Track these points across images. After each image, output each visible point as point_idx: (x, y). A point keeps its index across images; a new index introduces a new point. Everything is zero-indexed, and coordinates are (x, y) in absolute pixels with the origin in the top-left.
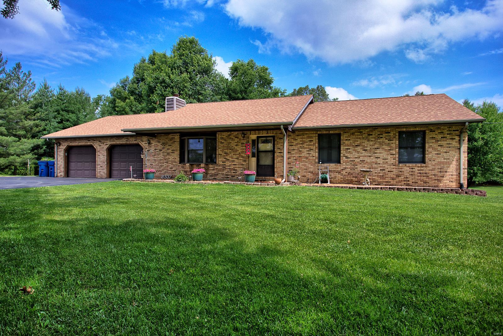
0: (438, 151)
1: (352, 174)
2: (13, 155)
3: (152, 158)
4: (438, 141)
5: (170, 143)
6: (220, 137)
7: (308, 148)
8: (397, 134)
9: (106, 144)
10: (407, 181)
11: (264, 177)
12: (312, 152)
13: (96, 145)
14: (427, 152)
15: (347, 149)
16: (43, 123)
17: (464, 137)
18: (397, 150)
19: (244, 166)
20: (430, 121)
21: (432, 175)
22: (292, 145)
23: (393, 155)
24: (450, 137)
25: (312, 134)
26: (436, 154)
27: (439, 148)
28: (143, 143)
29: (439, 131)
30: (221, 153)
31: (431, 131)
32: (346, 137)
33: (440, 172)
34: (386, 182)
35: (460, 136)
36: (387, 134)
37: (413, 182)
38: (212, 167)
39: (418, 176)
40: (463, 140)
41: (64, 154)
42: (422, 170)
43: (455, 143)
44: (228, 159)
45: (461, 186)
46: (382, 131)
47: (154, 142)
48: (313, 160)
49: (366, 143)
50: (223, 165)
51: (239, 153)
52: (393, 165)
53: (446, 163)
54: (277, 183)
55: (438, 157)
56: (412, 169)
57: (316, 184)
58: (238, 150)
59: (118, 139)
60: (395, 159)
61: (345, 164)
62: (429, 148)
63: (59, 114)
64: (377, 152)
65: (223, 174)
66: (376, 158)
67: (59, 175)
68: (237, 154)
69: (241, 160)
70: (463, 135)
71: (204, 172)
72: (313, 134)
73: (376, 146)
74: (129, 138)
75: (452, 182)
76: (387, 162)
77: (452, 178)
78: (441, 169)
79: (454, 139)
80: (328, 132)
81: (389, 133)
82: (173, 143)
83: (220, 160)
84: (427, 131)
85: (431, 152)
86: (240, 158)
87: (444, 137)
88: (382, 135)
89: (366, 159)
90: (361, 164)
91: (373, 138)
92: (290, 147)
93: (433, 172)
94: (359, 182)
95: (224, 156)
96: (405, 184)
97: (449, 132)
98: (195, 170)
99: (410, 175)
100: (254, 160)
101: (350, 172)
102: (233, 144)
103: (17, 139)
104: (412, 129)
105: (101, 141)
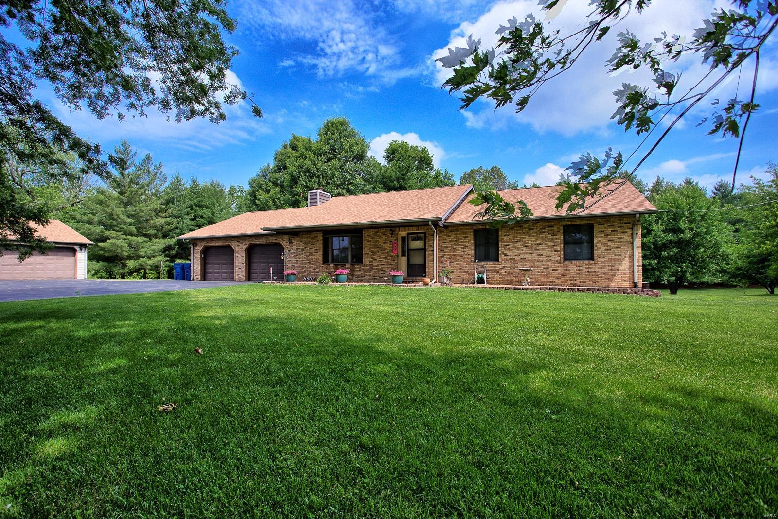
0: (608, 246)
1: (512, 274)
2: (144, 257)
3: (294, 259)
4: (608, 235)
5: (312, 241)
6: (366, 234)
7: (463, 245)
8: (562, 228)
10: (573, 280)
11: (414, 278)
12: (466, 250)
13: (235, 246)
14: (595, 248)
15: (506, 245)
16: (175, 221)
17: (638, 230)
18: (562, 246)
19: (392, 266)
20: (597, 213)
21: (601, 273)
22: (446, 242)
23: (557, 251)
24: (622, 231)
25: (466, 229)
26: (605, 250)
27: (609, 243)
28: (284, 242)
29: (609, 224)
30: (367, 251)
31: (600, 224)
32: (504, 232)
33: (611, 270)
34: (550, 282)
35: (632, 229)
36: (550, 228)
37: (580, 282)
38: (358, 268)
39: (586, 275)
40: (636, 234)
41: (201, 256)
42: (590, 268)
43: (626, 237)
44: (376, 258)
45: (635, 285)
46: (545, 225)
47: (295, 242)
48: (468, 258)
49: (527, 239)
50: (370, 265)
51: (388, 252)
52: (558, 263)
53: (618, 260)
54: (426, 284)
55: (609, 253)
56: (579, 267)
57: (472, 285)
58: (386, 249)
59: (258, 238)
60: (560, 256)
61: (503, 262)
62: (597, 243)
63: (192, 209)
64: (539, 248)
65: (370, 275)
66: (538, 255)
67: (195, 278)
68: (385, 253)
69: (389, 259)
70: (636, 228)
71: (349, 273)
72: (468, 229)
73: (538, 242)
74: (269, 237)
75: (625, 281)
76: (551, 260)
77: (625, 277)
78: (612, 266)
79: (626, 232)
80: (484, 227)
81: (553, 227)
82: (315, 242)
83: (366, 260)
84: (595, 225)
85: (600, 248)
86: (388, 257)
87: (614, 231)
88: (544, 229)
89: (527, 256)
90: (521, 262)
91: (533, 233)
93: (603, 271)
94: (520, 283)
95: (371, 255)
96: (571, 284)
97: (620, 225)
98: (338, 272)
99: (577, 273)
100: (404, 259)
101: (509, 272)
102: (381, 242)
103: (148, 239)
104: (578, 223)
105: (239, 241)
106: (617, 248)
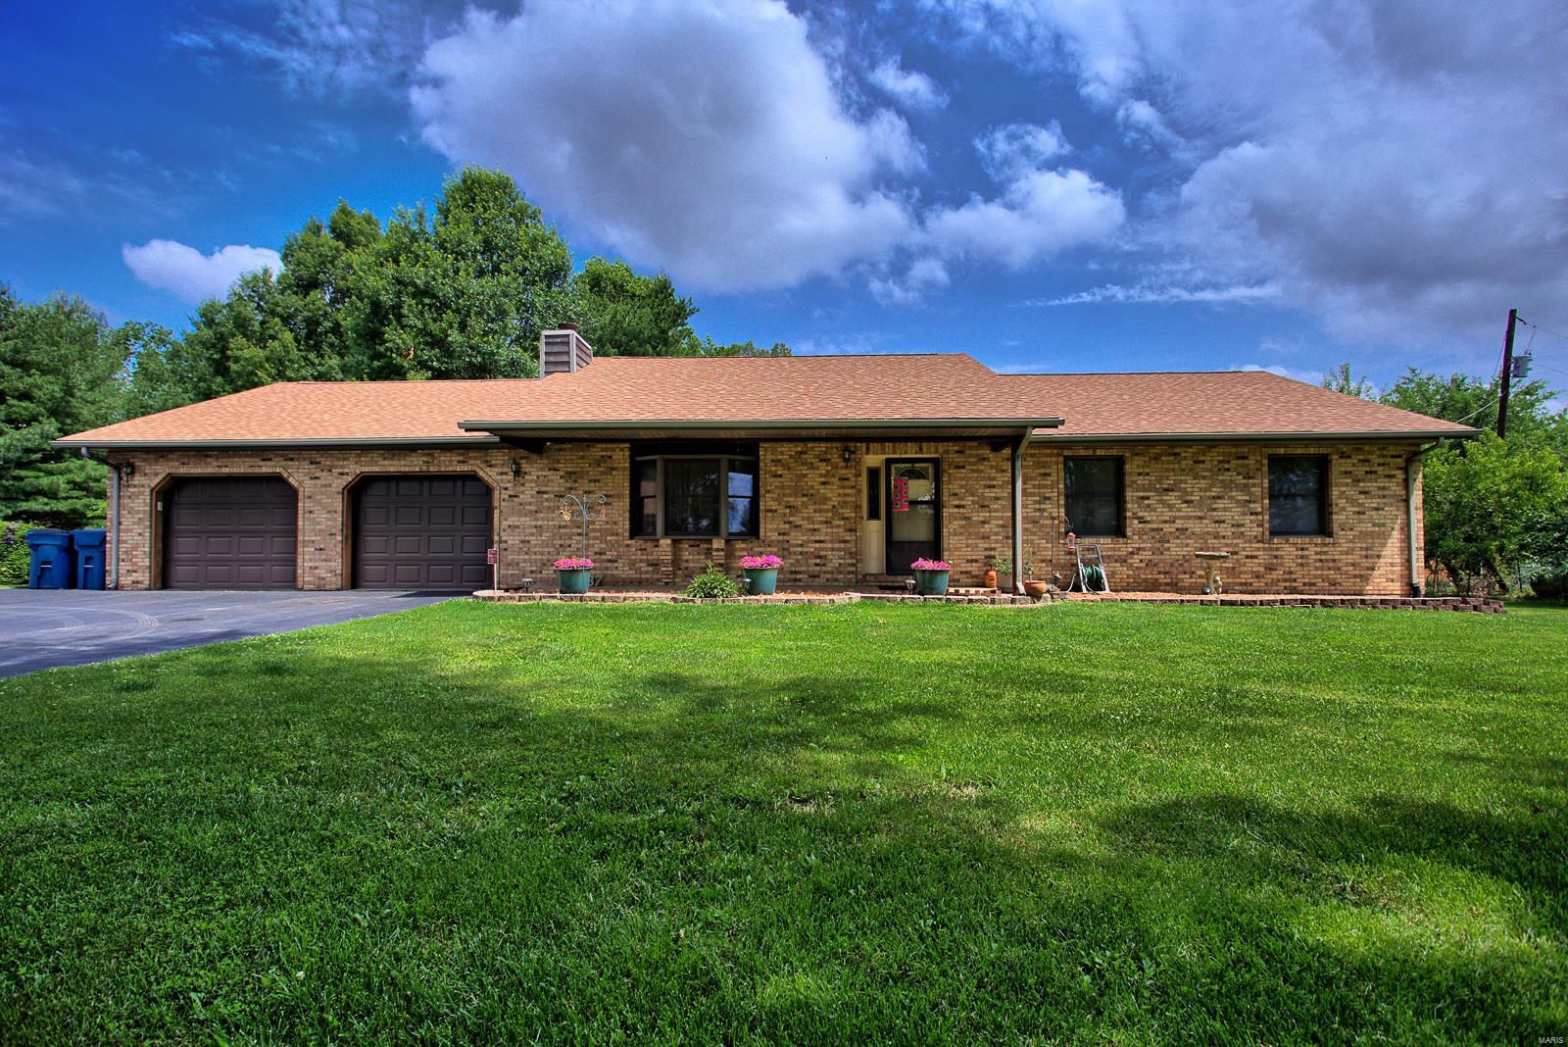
0: (1359, 505)
1: (1156, 565)
3: (526, 521)
4: (1358, 481)
5: (594, 472)
6: (769, 456)
7: (1039, 495)
8: (1265, 462)
9: (342, 474)
10: (1290, 580)
12: (1047, 506)
13: (298, 475)
14: (1334, 509)
15: (1143, 498)
17: (1415, 473)
18: (1266, 501)
19: (848, 545)
21: (1347, 565)
22: (994, 487)
23: (1257, 514)
24: (1385, 473)
25: (1046, 455)
26: (1355, 513)
27: (1362, 499)
28: (493, 471)
29: (1361, 457)
30: (773, 505)
31: (1343, 456)
32: (1138, 467)
33: (1366, 557)
34: (1242, 584)
35: (1406, 470)
36: (1240, 462)
37: (1304, 584)
38: (743, 549)
39: (1317, 569)
40: (1414, 481)
41: (152, 505)
42: (1326, 553)
43: (1395, 488)
44: (798, 523)
45: (1414, 590)
46: (1229, 454)
47: (534, 469)
48: (1051, 526)
49: (1190, 483)
50: (783, 541)
51: (834, 506)
52: (1258, 542)
53: (1378, 535)
55: (1361, 521)
56: (1302, 549)
57: (1079, 595)
58: (830, 500)
59: (394, 455)
60: (1262, 526)
61: (1137, 539)
62: (1338, 497)
64: (1217, 506)
66: (1217, 522)
67: (125, 580)
68: (827, 511)
69: (838, 526)
70: (1413, 467)
72: (1051, 455)
73: (1216, 491)
74: (437, 453)
75: (1392, 581)
76: (1242, 533)
77: (1393, 572)
78: (1367, 549)
79: (1394, 476)
80: (1091, 452)
81: (1246, 458)
82: (605, 473)
83: (770, 528)
84: (1335, 457)
85: (1344, 509)
86: (836, 522)
87: (1371, 472)
88: (1229, 462)
89: (1190, 524)
90: (1177, 538)
91: (1206, 470)
92: (987, 490)
93: (1350, 558)
95: (785, 514)
96: (1285, 588)
97: (1381, 461)
100: (876, 529)
101: (1150, 561)
104: (1299, 451)
105: (319, 463)
106: (1377, 509)
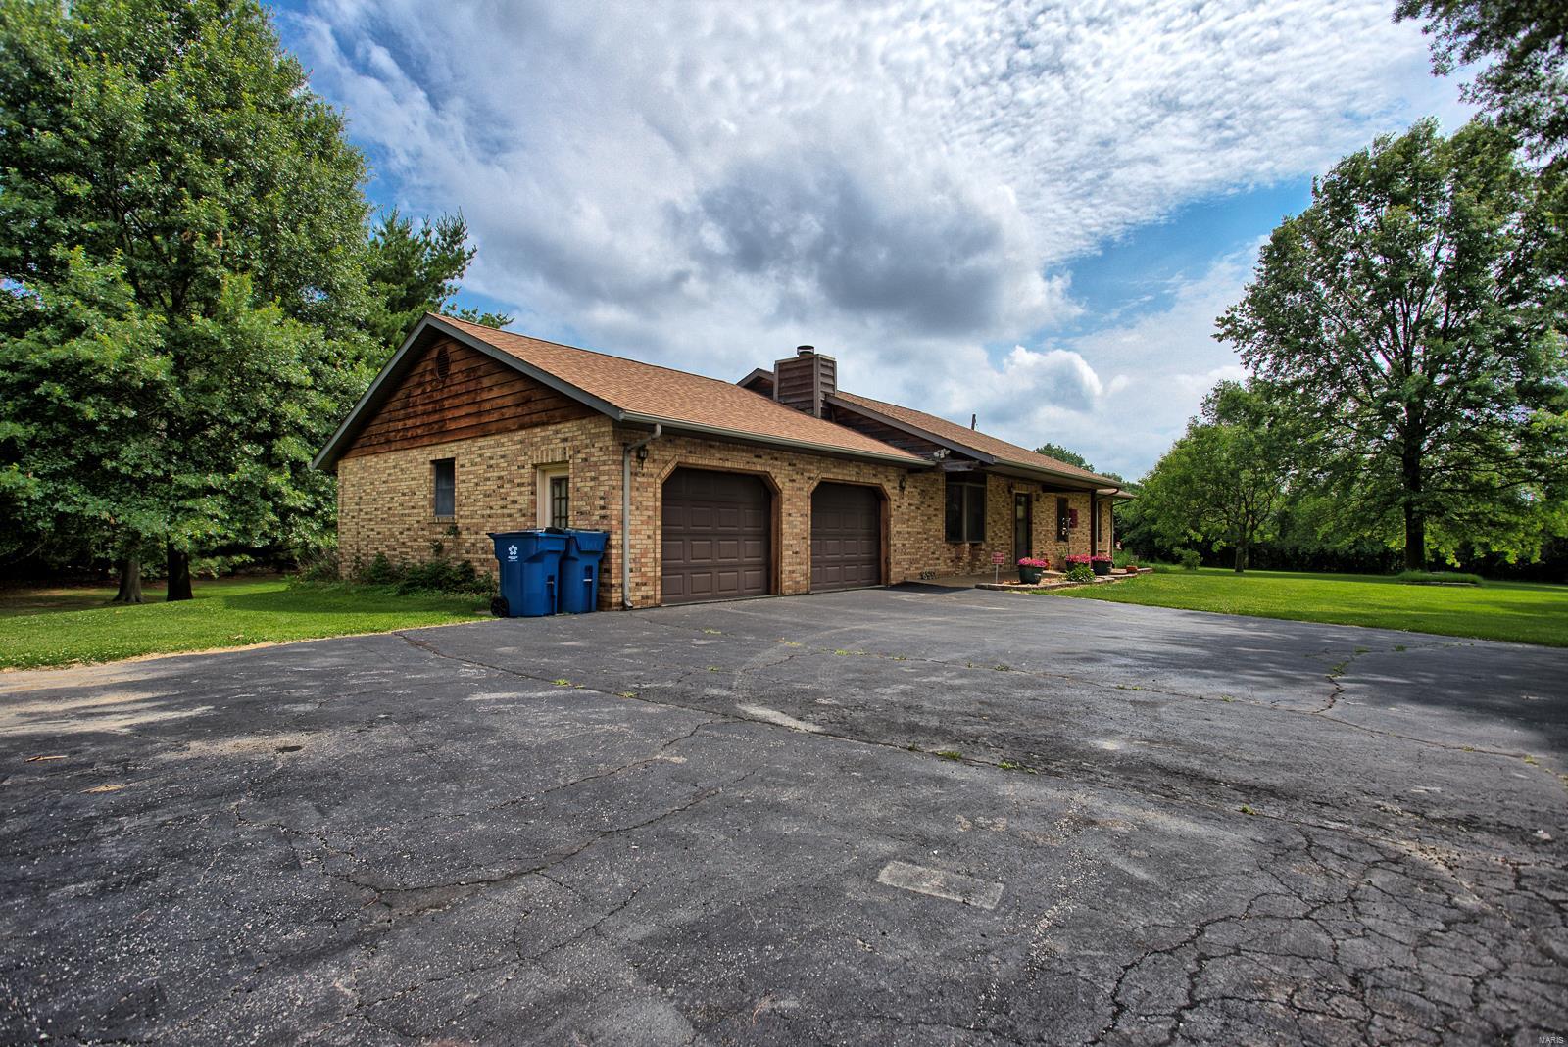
6: (989, 488)
9: (809, 478)
13: (782, 476)
28: (889, 486)
30: (990, 520)
32: (1070, 504)
47: (907, 487)
59: (839, 464)
65: (990, 563)
67: (635, 596)
68: (1004, 524)
72: (1054, 496)
82: (934, 491)
83: (988, 535)
102: (1001, 504)
105: (794, 465)
